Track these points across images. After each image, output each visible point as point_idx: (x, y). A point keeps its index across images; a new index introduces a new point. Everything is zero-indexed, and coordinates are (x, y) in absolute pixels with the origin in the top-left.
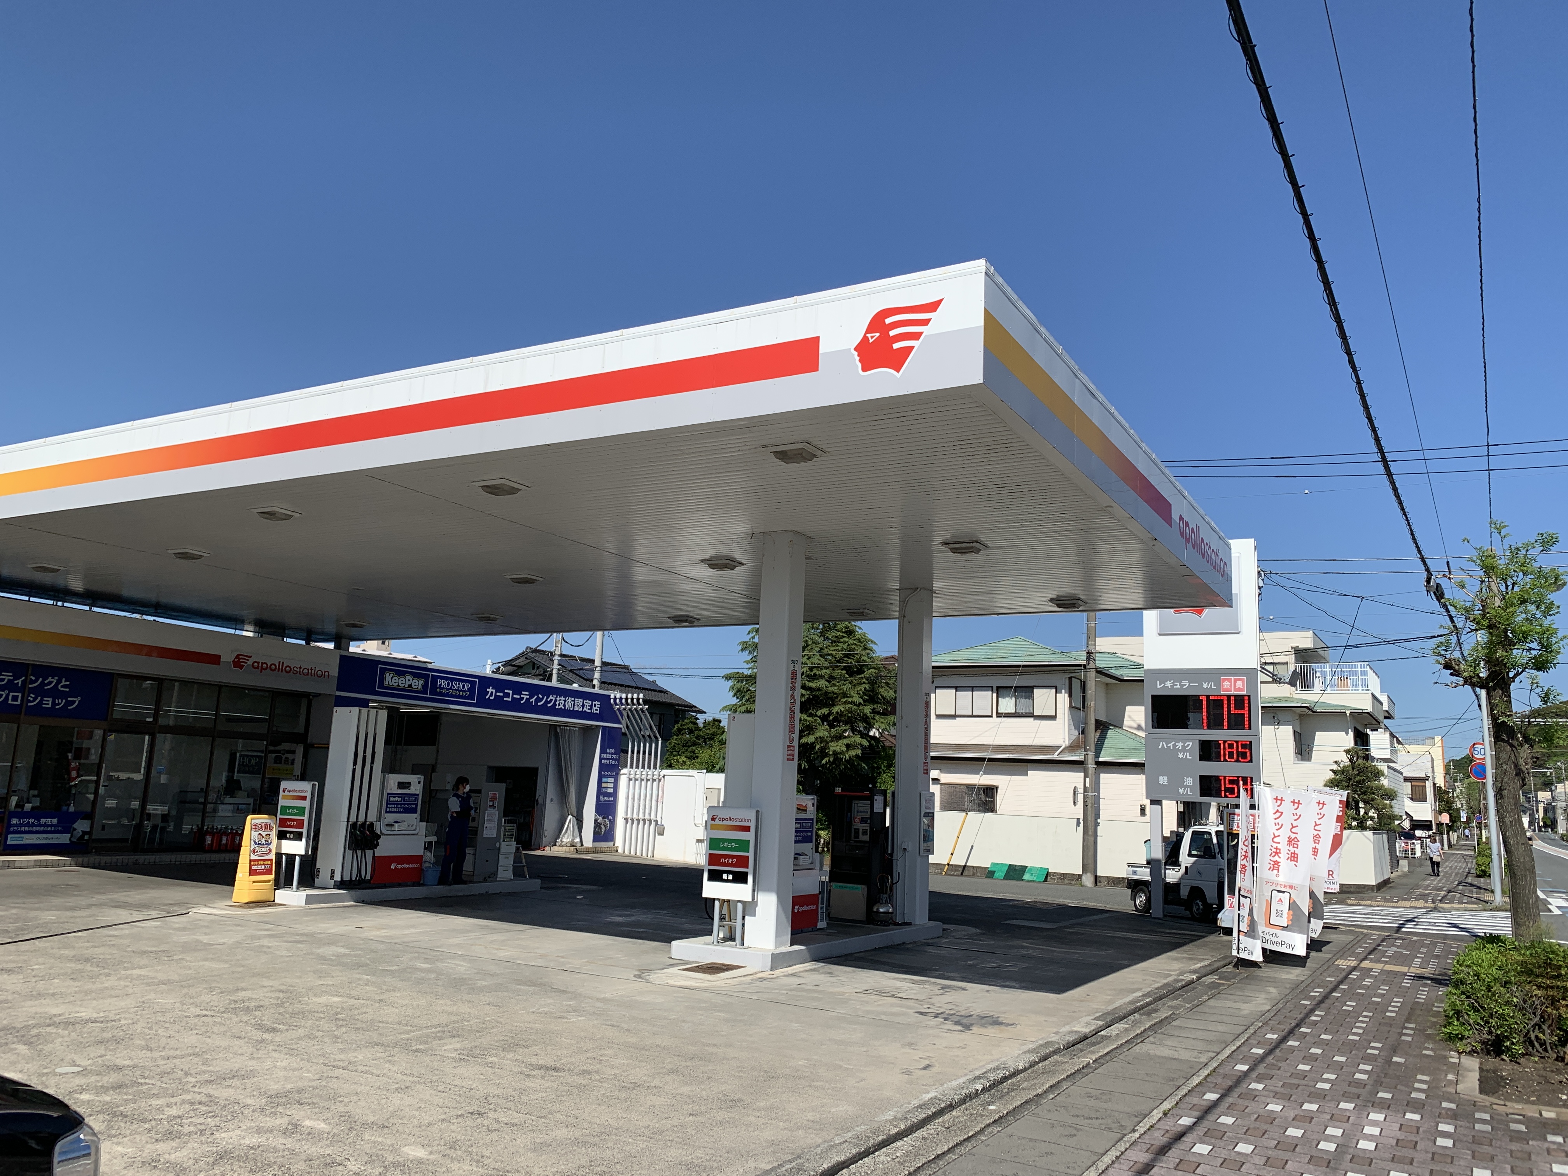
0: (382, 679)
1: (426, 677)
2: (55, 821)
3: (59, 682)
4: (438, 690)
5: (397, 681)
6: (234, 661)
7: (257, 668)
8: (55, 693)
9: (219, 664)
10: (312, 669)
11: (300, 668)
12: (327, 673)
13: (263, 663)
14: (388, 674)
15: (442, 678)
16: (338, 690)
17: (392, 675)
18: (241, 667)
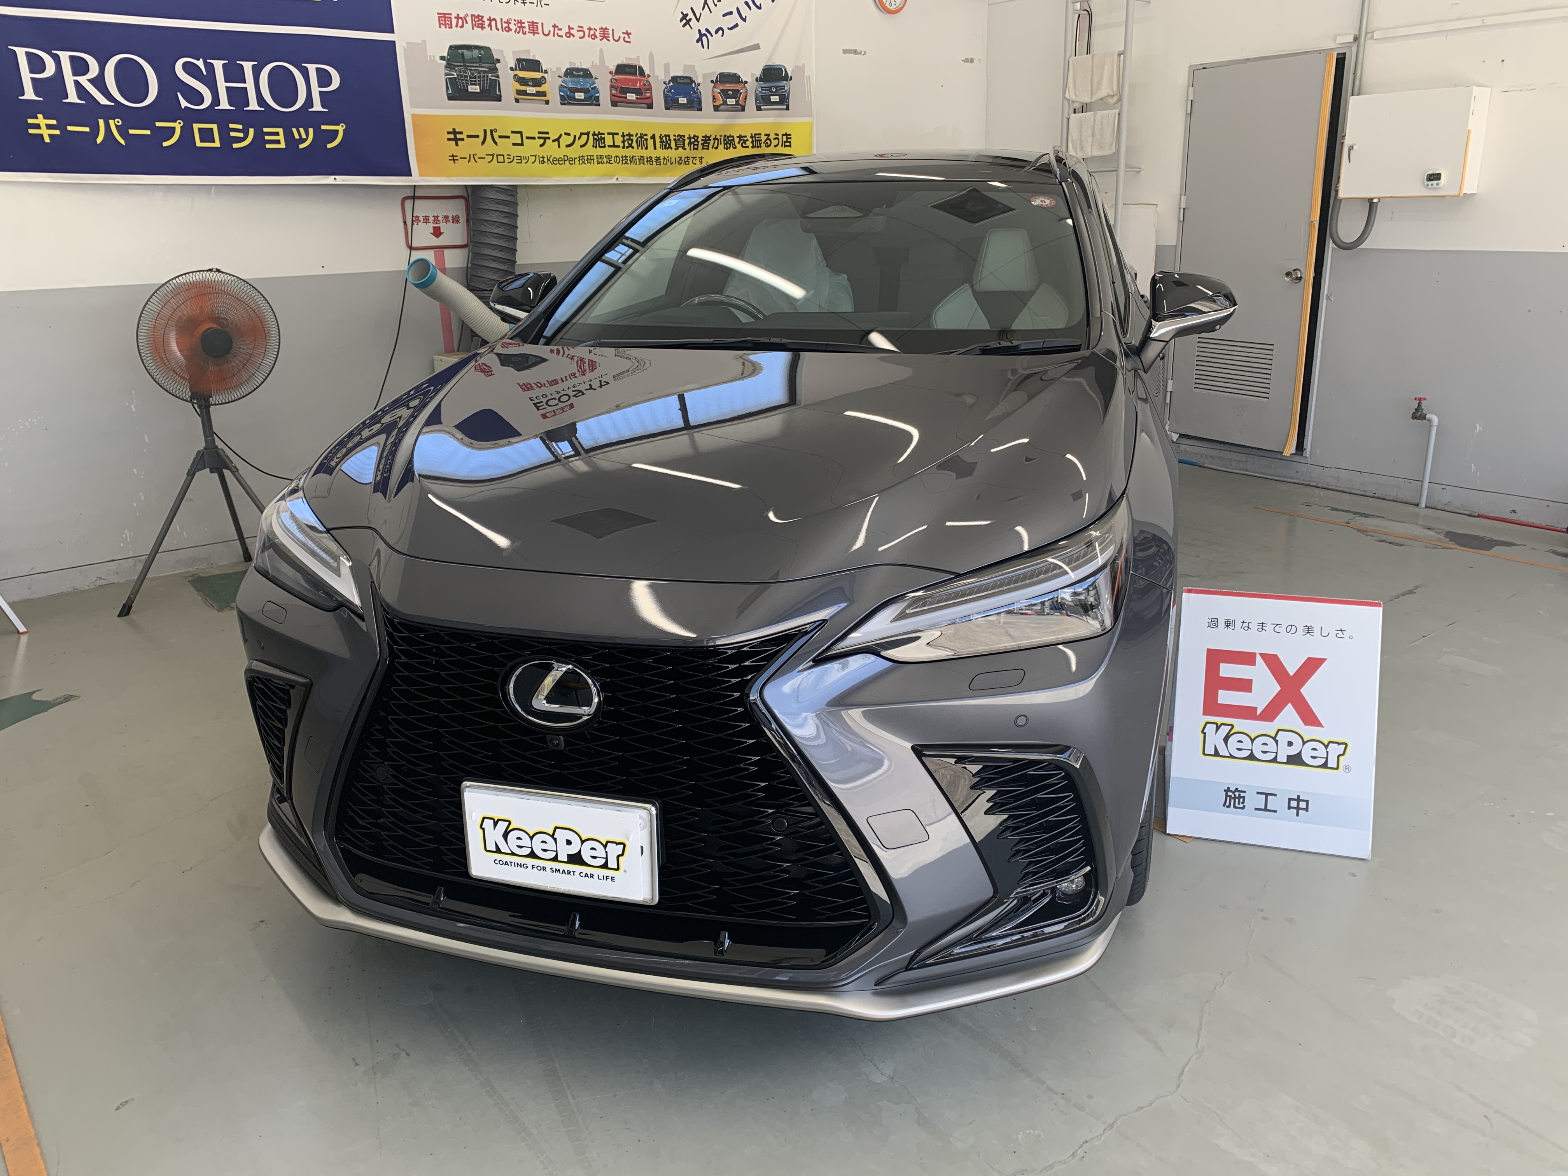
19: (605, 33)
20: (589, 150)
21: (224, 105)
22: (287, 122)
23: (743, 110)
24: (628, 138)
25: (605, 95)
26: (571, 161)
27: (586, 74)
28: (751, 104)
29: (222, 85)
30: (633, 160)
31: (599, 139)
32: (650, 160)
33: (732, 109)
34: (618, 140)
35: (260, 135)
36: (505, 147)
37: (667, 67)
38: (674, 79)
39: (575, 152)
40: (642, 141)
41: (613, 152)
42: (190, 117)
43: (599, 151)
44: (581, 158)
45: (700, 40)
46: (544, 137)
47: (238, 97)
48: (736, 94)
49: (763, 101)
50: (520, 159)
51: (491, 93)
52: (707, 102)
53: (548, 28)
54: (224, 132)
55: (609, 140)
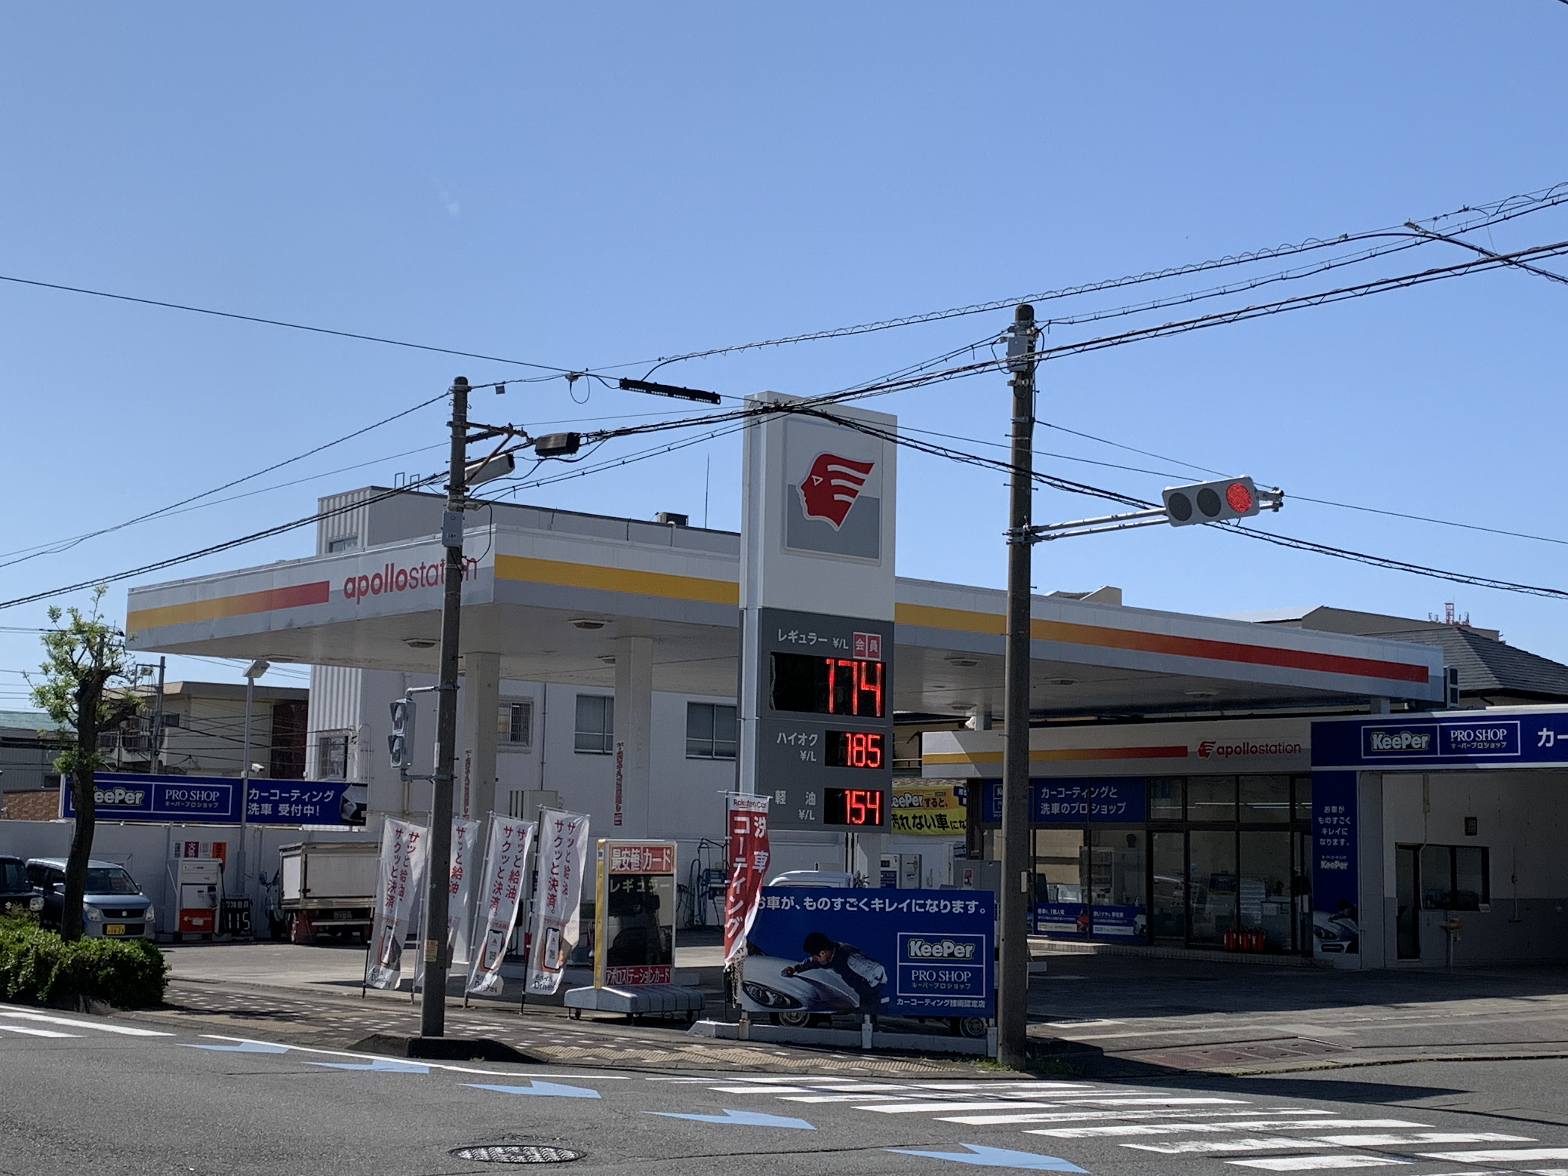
0: (1368, 742)
1: (1432, 731)
2: (1122, 914)
3: (1110, 790)
4: (1454, 746)
5: (1390, 742)
6: (1199, 750)
7: (1223, 753)
8: (1108, 801)
9: (1186, 756)
10: (1280, 745)
11: (1267, 746)
12: (1297, 748)
13: (1227, 748)
14: (1375, 736)
15: (1457, 728)
16: (1313, 765)
17: (1381, 736)
18: (1207, 755)
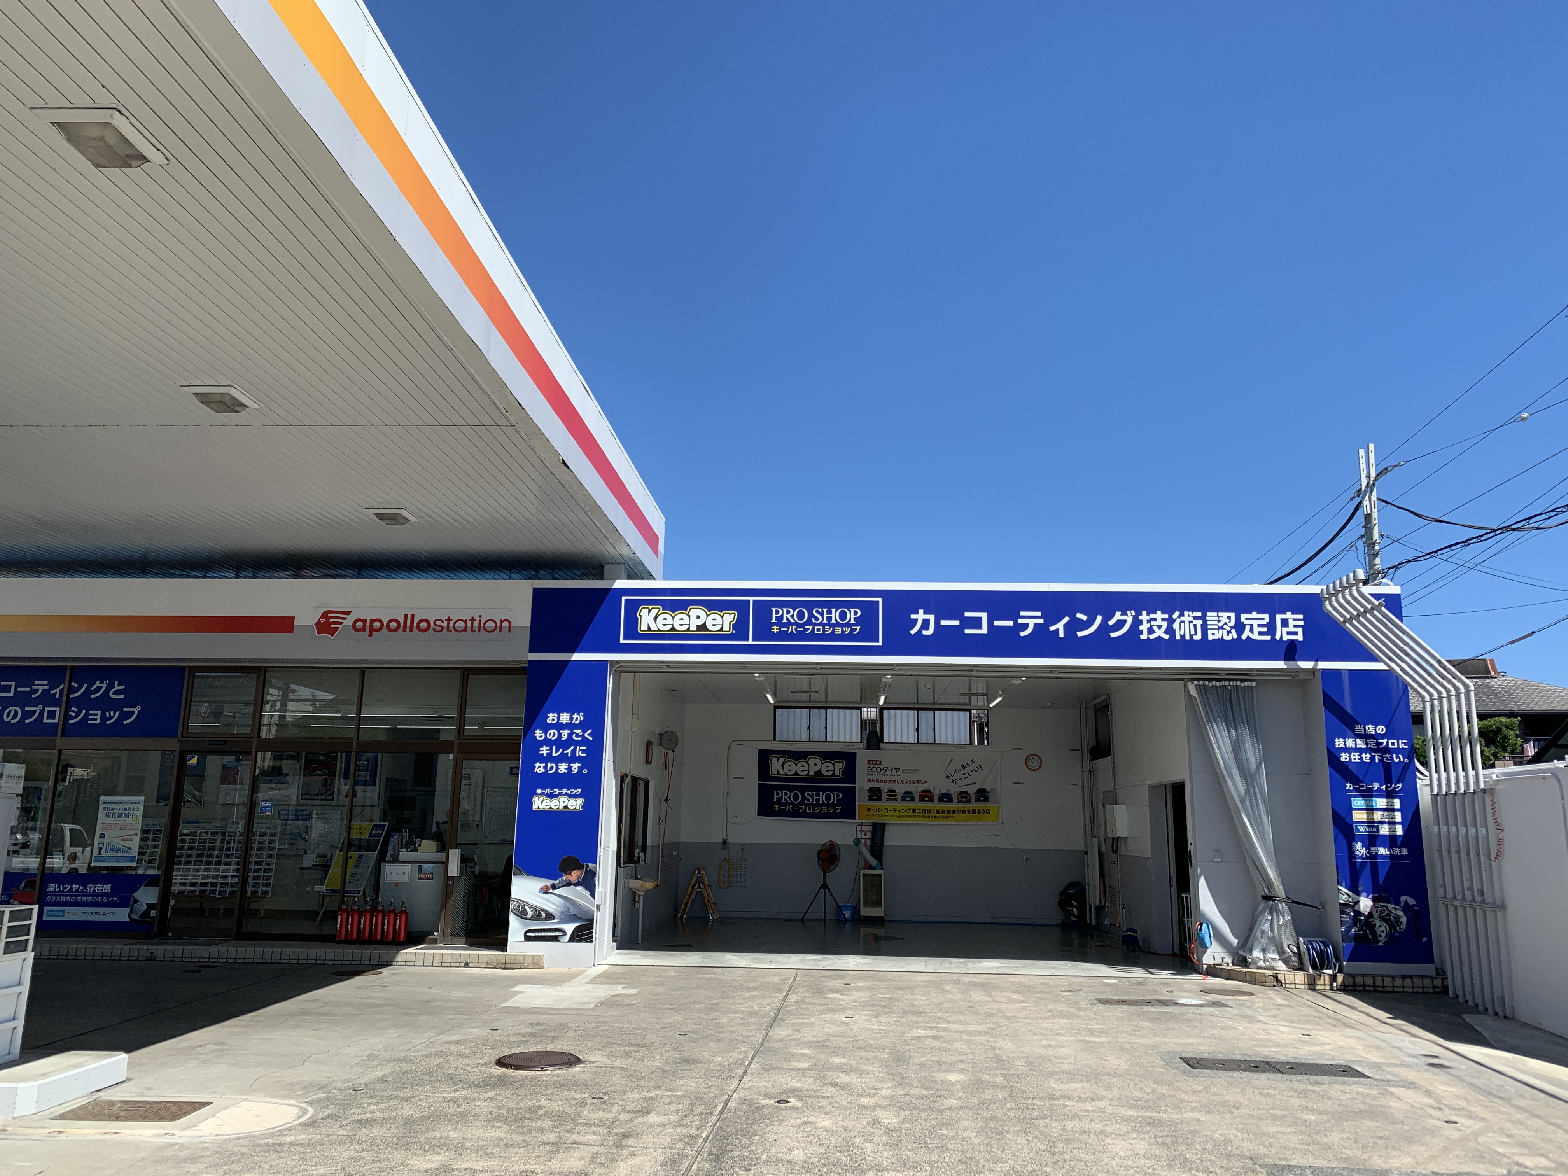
0: (633, 620)
1: (740, 607)
2: (107, 888)
3: (110, 686)
4: (775, 629)
5: (670, 621)
6: (318, 624)
7: (363, 629)
8: (105, 703)
9: (292, 632)
10: (473, 620)
11: (449, 620)
12: (506, 624)
13: (372, 621)
14: (644, 611)
15: (781, 604)
17: (654, 611)
18: (333, 632)
19: (918, 782)
20: (911, 814)
21: (814, 802)
22: (828, 806)
23: (969, 802)
24: (924, 811)
25: (917, 798)
26: (904, 817)
27: (911, 793)
28: (973, 800)
29: (815, 797)
30: (926, 817)
31: (914, 811)
32: (932, 817)
33: (964, 802)
34: (921, 811)
35: (821, 809)
36: (882, 813)
37: (940, 790)
38: (942, 794)
39: (906, 814)
40: (929, 811)
41: (919, 814)
42: (806, 805)
43: (914, 814)
44: (908, 816)
45: (953, 782)
46: (895, 810)
47: (818, 800)
48: (966, 798)
49: (977, 800)
50: (886, 816)
51: (879, 799)
52: (955, 799)
53: (899, 781)
54: (813, 808)
55: (917, 811)
